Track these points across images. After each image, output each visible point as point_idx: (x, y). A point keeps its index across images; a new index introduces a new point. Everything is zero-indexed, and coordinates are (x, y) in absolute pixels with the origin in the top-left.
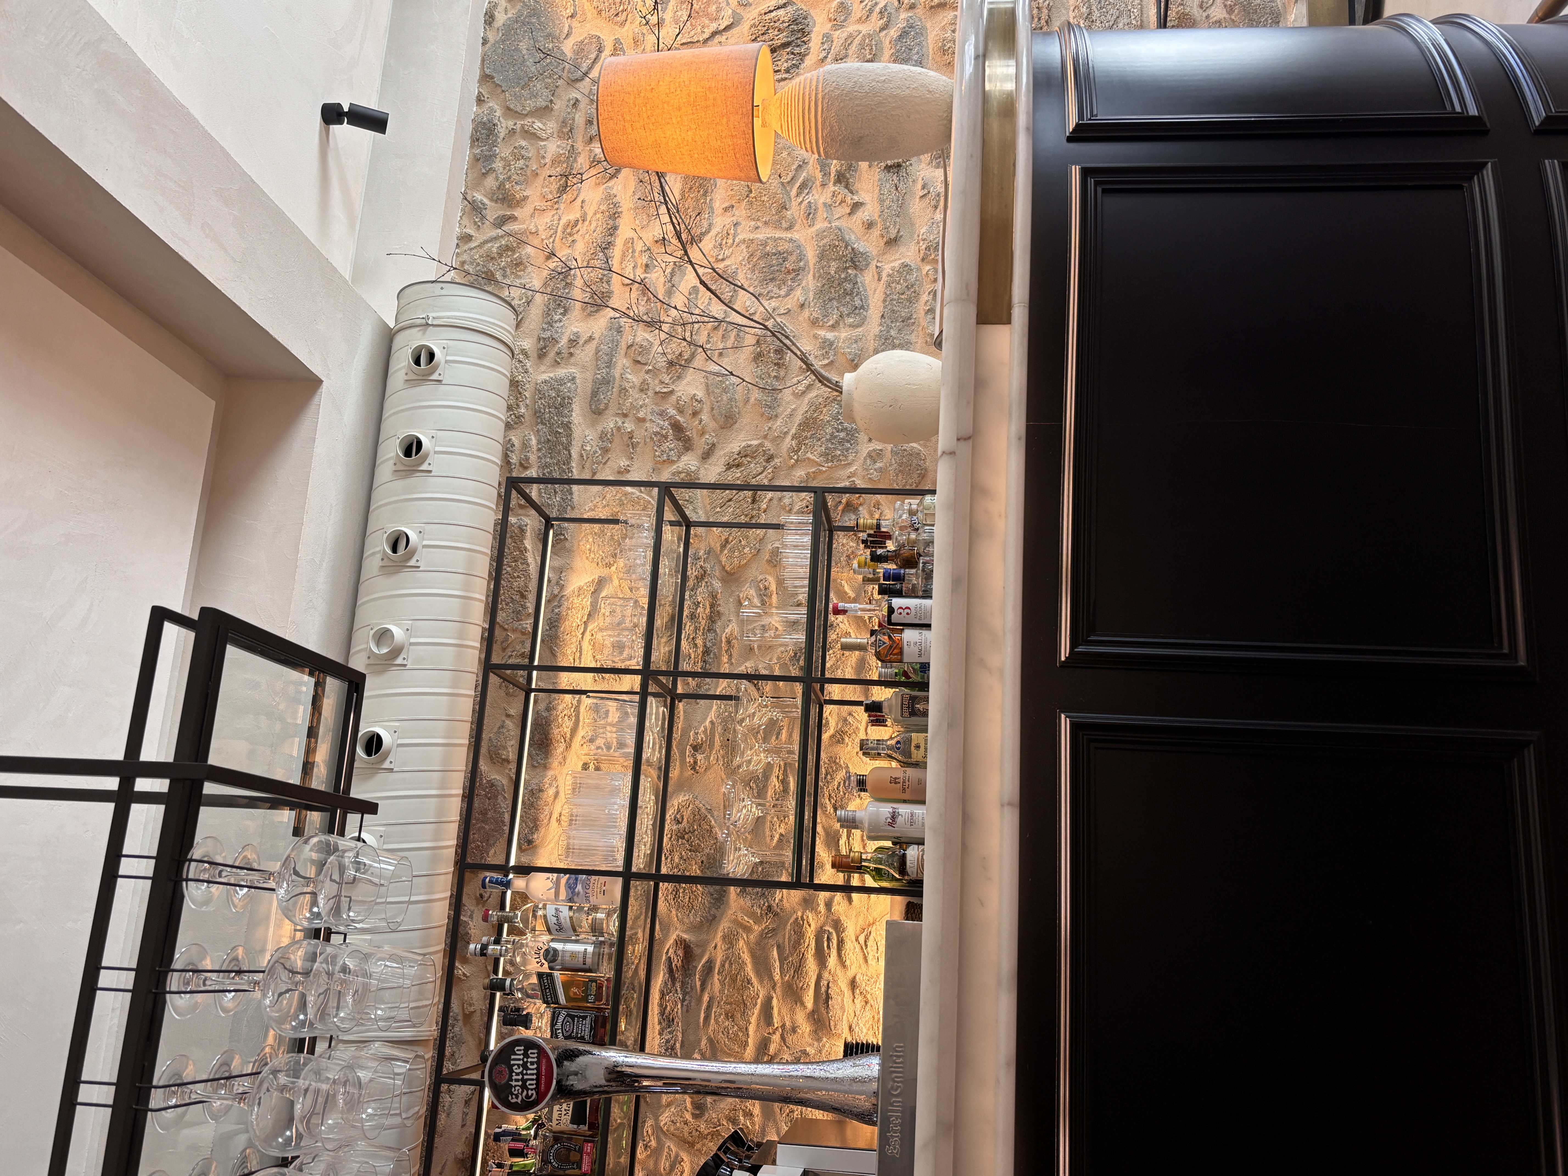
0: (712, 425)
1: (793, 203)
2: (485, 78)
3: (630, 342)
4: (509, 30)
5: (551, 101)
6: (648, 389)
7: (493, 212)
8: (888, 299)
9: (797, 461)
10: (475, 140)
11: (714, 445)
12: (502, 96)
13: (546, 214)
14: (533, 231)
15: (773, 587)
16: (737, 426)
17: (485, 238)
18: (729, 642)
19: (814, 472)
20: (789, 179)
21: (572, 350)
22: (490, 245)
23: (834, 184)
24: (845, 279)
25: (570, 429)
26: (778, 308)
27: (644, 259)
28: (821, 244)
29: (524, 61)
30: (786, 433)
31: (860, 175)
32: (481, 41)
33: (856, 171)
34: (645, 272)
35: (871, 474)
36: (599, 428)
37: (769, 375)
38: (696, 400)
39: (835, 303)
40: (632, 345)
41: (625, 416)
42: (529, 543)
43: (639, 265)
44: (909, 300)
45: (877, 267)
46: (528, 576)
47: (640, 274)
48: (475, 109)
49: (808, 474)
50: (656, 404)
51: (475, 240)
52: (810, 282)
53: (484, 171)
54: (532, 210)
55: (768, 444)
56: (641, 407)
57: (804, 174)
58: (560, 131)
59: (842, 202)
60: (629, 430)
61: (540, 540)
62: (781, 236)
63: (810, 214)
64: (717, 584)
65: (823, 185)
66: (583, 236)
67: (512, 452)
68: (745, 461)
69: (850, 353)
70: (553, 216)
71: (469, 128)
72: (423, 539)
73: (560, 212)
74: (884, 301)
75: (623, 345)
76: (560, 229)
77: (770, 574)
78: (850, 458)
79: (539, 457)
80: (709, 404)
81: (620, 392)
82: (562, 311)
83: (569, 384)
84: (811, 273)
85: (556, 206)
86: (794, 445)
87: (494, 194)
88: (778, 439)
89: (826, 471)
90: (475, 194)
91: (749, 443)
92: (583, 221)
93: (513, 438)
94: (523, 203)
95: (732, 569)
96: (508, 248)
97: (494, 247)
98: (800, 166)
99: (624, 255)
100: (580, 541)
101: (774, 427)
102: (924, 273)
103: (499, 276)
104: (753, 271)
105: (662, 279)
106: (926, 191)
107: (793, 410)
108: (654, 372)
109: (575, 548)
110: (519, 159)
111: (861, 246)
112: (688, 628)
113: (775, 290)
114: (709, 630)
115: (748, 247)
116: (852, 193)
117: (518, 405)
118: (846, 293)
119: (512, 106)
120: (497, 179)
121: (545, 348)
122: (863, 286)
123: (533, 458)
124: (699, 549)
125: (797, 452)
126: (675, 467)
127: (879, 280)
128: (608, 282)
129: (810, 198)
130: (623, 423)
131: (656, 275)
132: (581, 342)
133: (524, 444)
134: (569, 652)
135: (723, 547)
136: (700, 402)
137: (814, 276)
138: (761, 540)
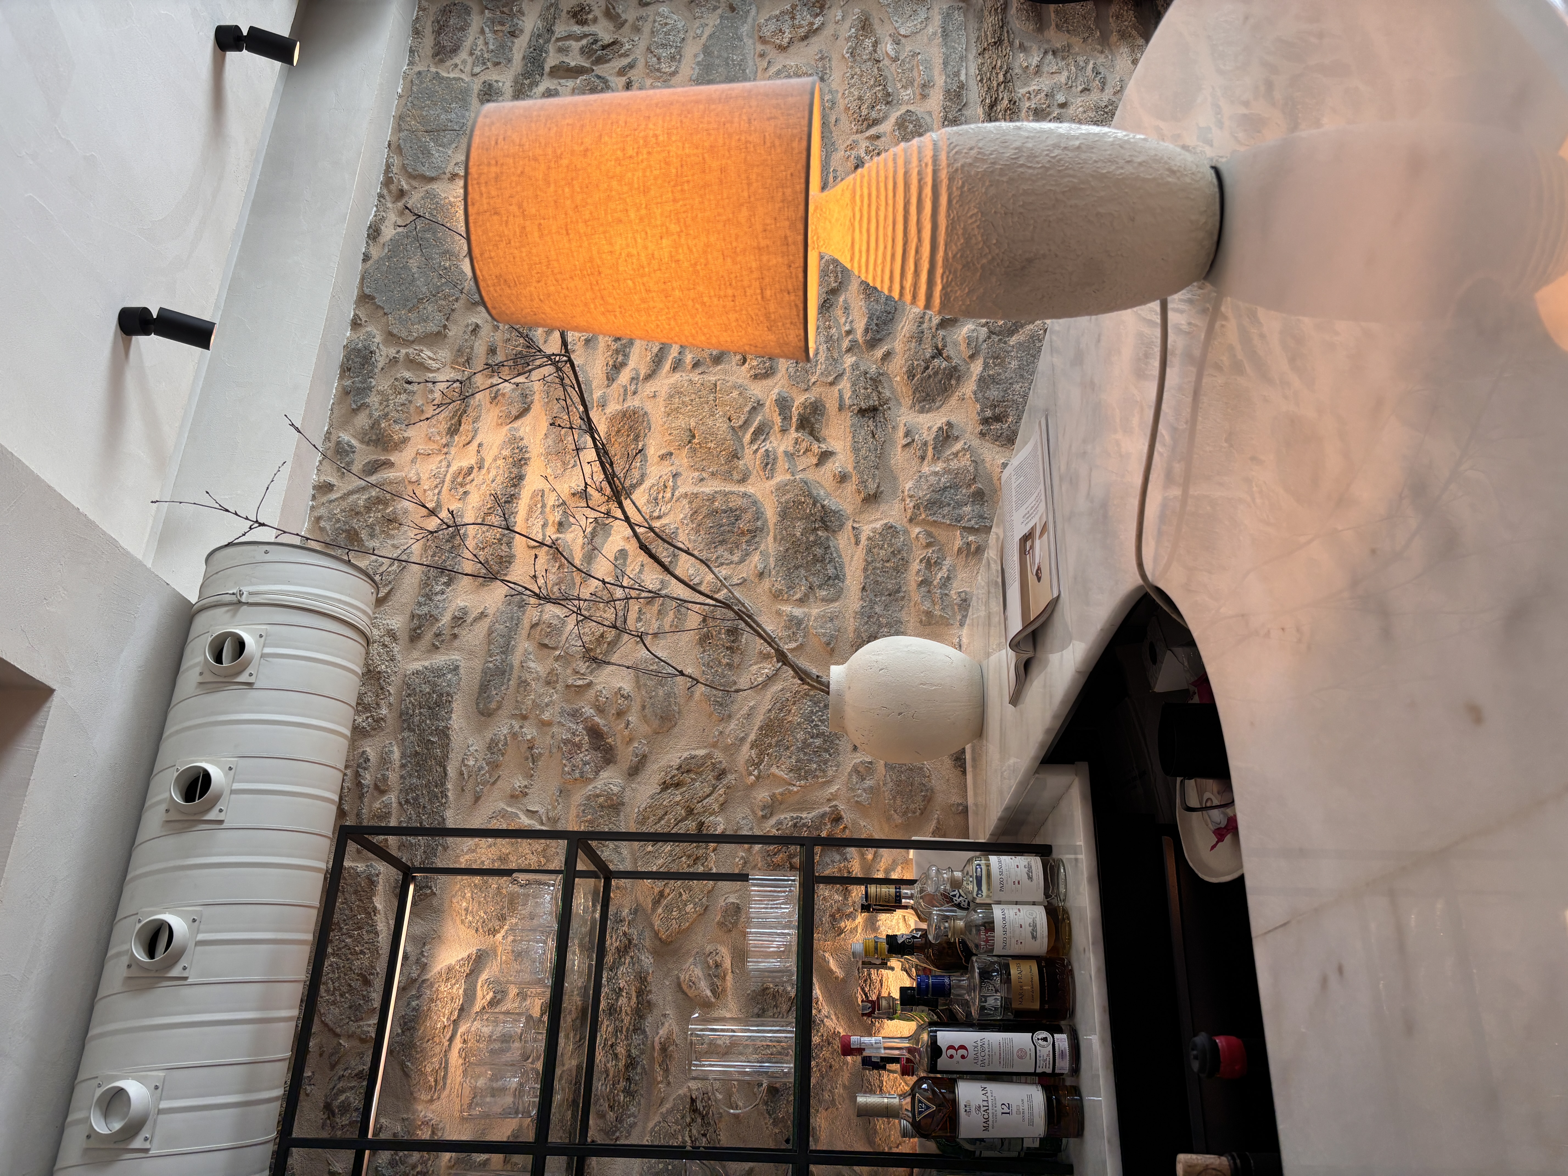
0: (645, 729)
1: (747, 451)
2: (364, 298)
3: (535, 620)
4: (396, 245)
5: (445, 327)
6: (557, 682)
7: (363, 455)
8: (870, 568)
9: (758, 778)
10: (346, 370)
11: (644, 756)
12: (384, 320)
13: (431, 460)
14: (414, 479)
15: (727, 963)
16: (676, 730)
17: (350, 488)
18: (664, 1049)
19: (782, 794)
20: (741, 423)
21: (456, 631)
22: (355, 496)
23: (797, 430)
24: (815, 543)
25: (448, 736)
26: (730, 577)
27: (557, 516)
28: (783, 500)
29: (414, 280)
30: (743, 740)
31: (828, 420)
32: (362, 257)
33: (822, 415)
34: (559, 531)
35: (858, 796)
36: (489, 735)
37: (720, 662)
38: (622, 696)
39: (803, 572)
40: (537, 624)
41: (524, 718)
42: (381, 902)
43: (550, 522)
44: (896, 569)
45: (854, 528)
46: (375, 951)
47: (551, 533)
48: (348, 334)
49: (773, 796)
50: (567, 701)
51: (337, 491)
52: (770, 545)
53: (354, 406)
54: (413, 455)
55: (718, 755)
56: (547, 705)
57: (759, 418)
58: (454, 362)
59: (807, 450)
60: (529, 737)
61: (396, 895)
62: (733, 489)
63: (769, 463)
64: (647, 960)
65: (784, 431)
66: (478, 487)
67: (365, 769)
68: (687, 778)
69: (824, 635)
70: (441, 462)
71: (339, 356)
72: (198, 932)
73: (450, 457)
74: (865, 570)
75: (526, 623)
76: (449, 477)
77: (722, 943)
78: (830, 773)
79: (402, 777)
80: (639, 700)
81: (519, 685)
82: (445, 579)
83: (449, 676)
84: (771, 534)
85: (445, 450)
86: (754, 756)
87: (366, 434)
88: (732, 749)
89: (797, 792)
90: (341, 434)
91: (693, 753)
92: (480, 468)
93: (368, 749)
94: (403, 446)
95: (668, 937)
96: (379, 501)
97: (361, 500)
98: (754, 408)
99: (531, 510)
100: (454, 896)
101: (727, 731)
102: (913, 536)
103: (364, 535)
104: (698, 531)
105: (580, 541)
106: (909, 440)
107: (752, 708)
108: (565, 659)
109: (446, 905)
110: (400, 393)
111: (831, 503)
112: (606, 1028)
113: (726, 554)
114: (635, 1030)
115: (690, 502)
116: (818, 440)
117: (378, 704)
118: (816, 560)
119: (395, 331)
120: (370, 416)
121: (420, 628)
122: (837, 550)
123: (393, 777)
124: (622, 906)
125: (757, 765)
126: (590, 787)
127: (857, 543)
128: (509, 544)
129: (768, 446)
130: (521, 727)
131: (572, 535)
132: (469, 620)
133: (382, 758)
134: (429, 1069)
135: (656, 903)
136: (627, 697)
137: (775, 539)
138: (709, 892)
